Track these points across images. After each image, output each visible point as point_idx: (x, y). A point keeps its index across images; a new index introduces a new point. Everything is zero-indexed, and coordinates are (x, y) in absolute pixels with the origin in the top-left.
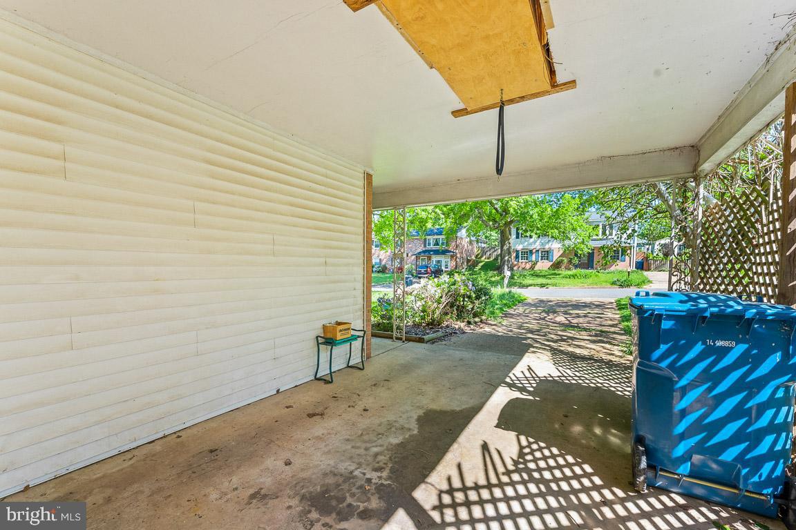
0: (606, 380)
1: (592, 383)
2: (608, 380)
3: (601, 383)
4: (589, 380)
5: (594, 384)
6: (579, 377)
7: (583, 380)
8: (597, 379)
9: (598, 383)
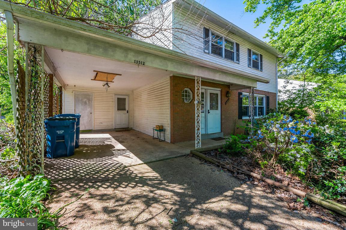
0: (89, 164)
1: (95, 160)
2: (88, 164)
3: (91, 161)
4: (97, 161)
5: (94, 160)
6: (103, 161)
7: (100, 160)
8: (94, 163)
9: (92, 161)
